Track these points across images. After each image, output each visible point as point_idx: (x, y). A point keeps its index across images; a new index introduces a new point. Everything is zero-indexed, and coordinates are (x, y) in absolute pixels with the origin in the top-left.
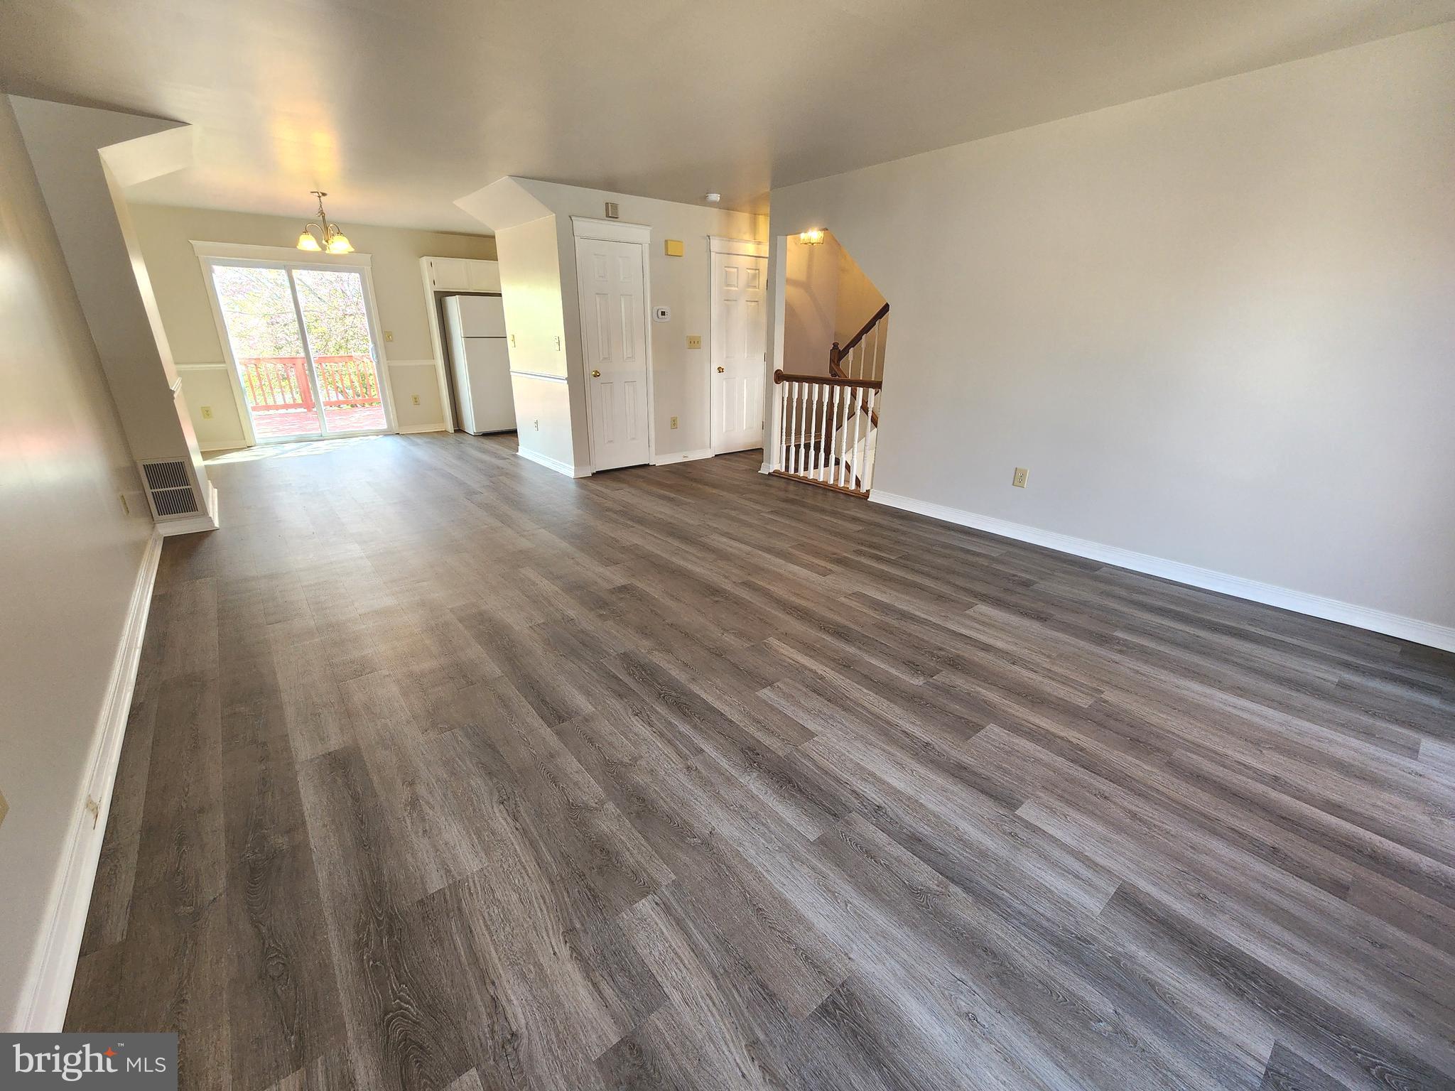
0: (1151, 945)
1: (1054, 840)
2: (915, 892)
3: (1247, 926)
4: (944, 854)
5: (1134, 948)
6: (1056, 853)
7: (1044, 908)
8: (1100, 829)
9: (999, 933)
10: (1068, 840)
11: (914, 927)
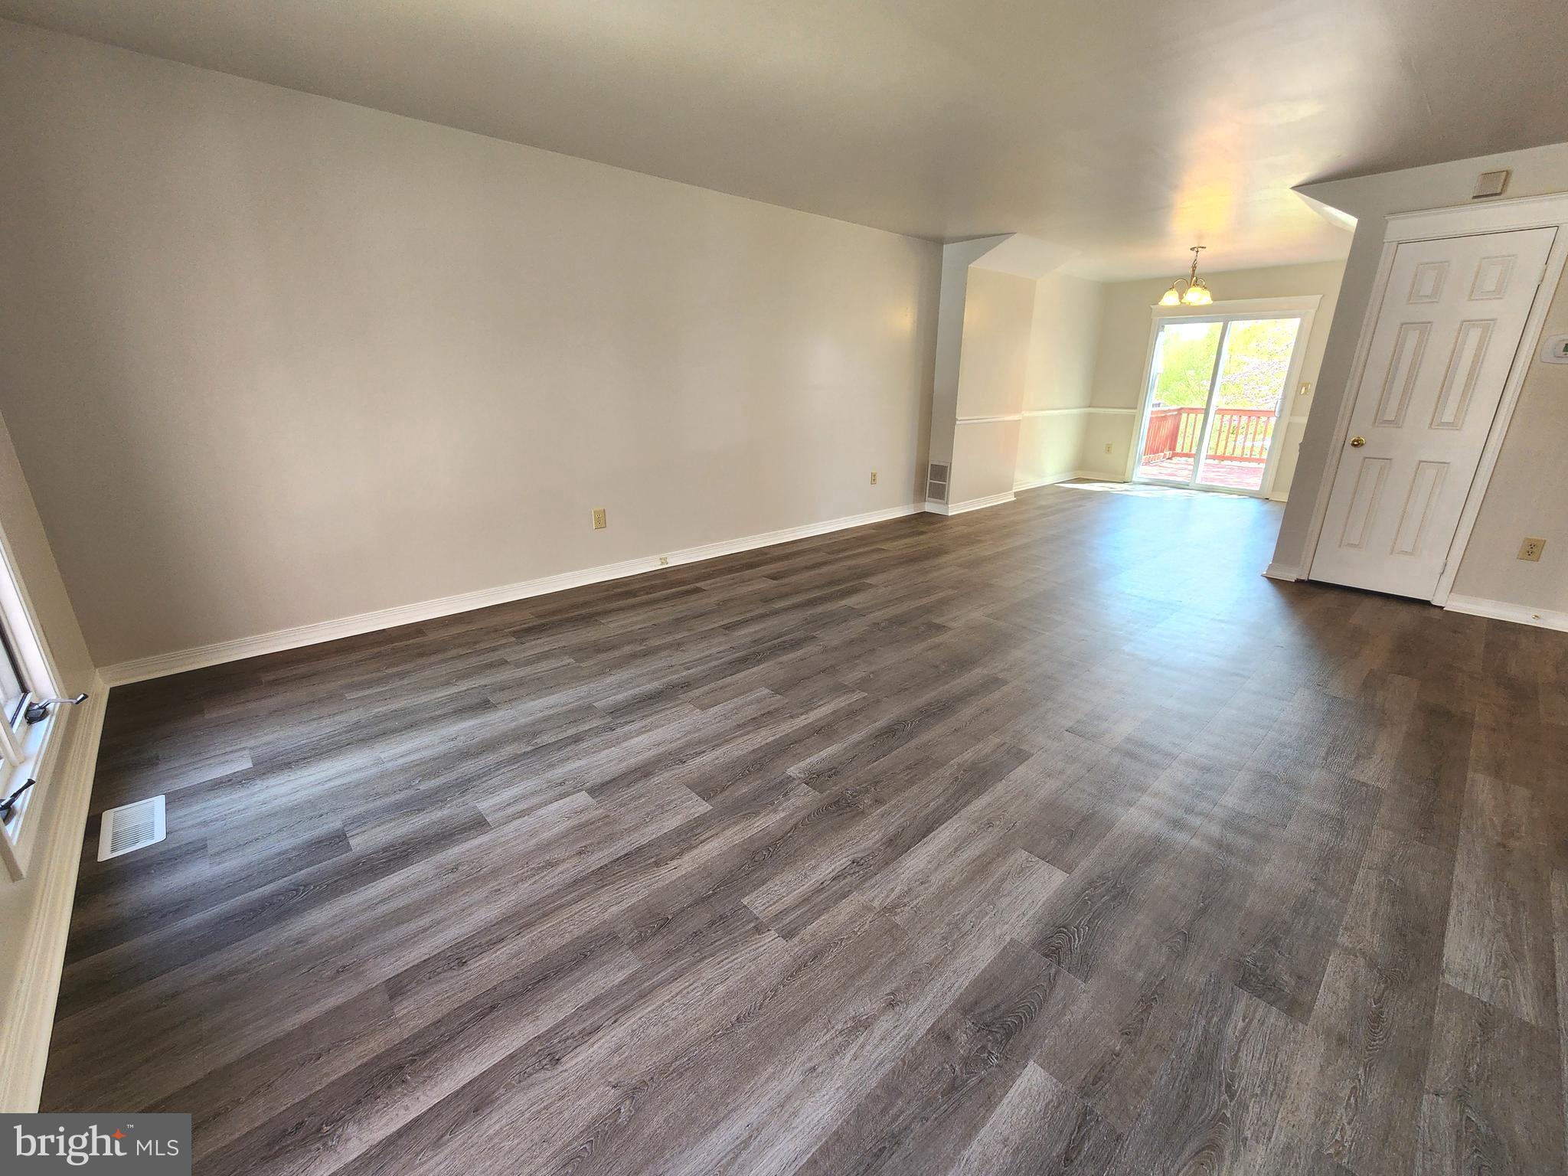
0: (442, 821)
1: (546, 804)
2: (535, 735)
3: (416, 884)
4: (559, 749)
5: (445, 812)
6: (535, 800)
7: (495, 781)
8: (547, 835)
9: (490, 759)
10: (543, 811)
11: (513, 730)
